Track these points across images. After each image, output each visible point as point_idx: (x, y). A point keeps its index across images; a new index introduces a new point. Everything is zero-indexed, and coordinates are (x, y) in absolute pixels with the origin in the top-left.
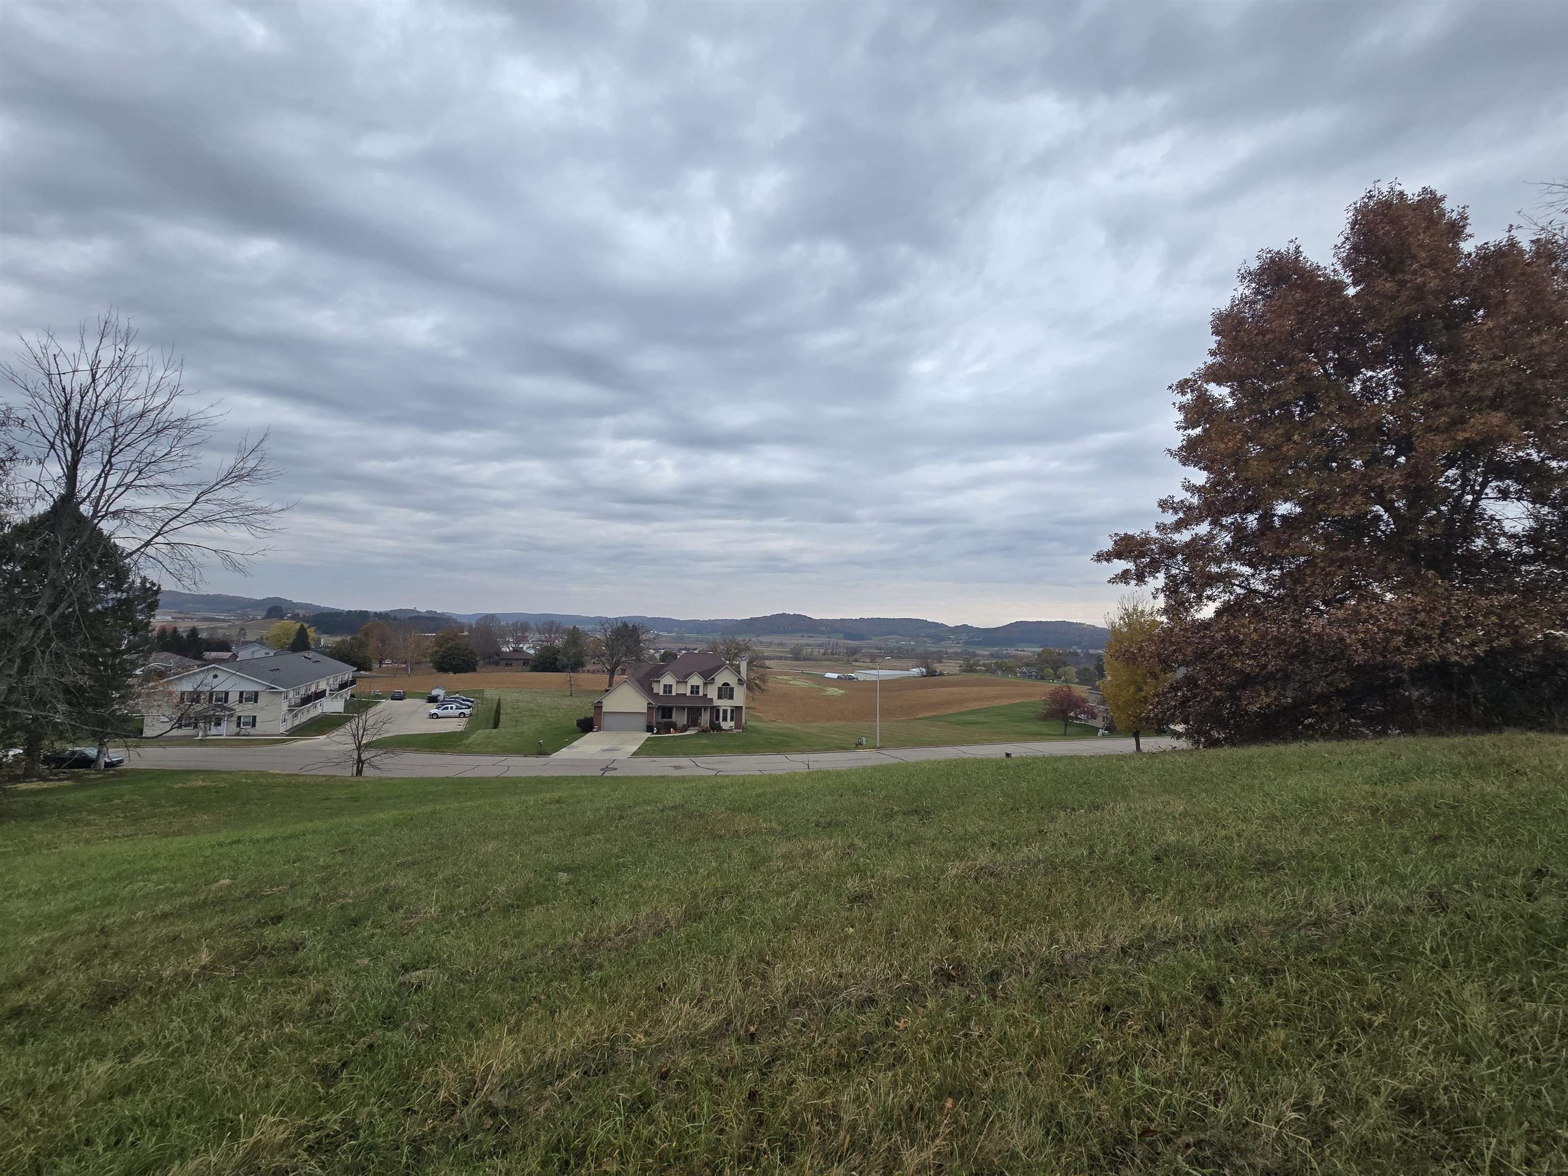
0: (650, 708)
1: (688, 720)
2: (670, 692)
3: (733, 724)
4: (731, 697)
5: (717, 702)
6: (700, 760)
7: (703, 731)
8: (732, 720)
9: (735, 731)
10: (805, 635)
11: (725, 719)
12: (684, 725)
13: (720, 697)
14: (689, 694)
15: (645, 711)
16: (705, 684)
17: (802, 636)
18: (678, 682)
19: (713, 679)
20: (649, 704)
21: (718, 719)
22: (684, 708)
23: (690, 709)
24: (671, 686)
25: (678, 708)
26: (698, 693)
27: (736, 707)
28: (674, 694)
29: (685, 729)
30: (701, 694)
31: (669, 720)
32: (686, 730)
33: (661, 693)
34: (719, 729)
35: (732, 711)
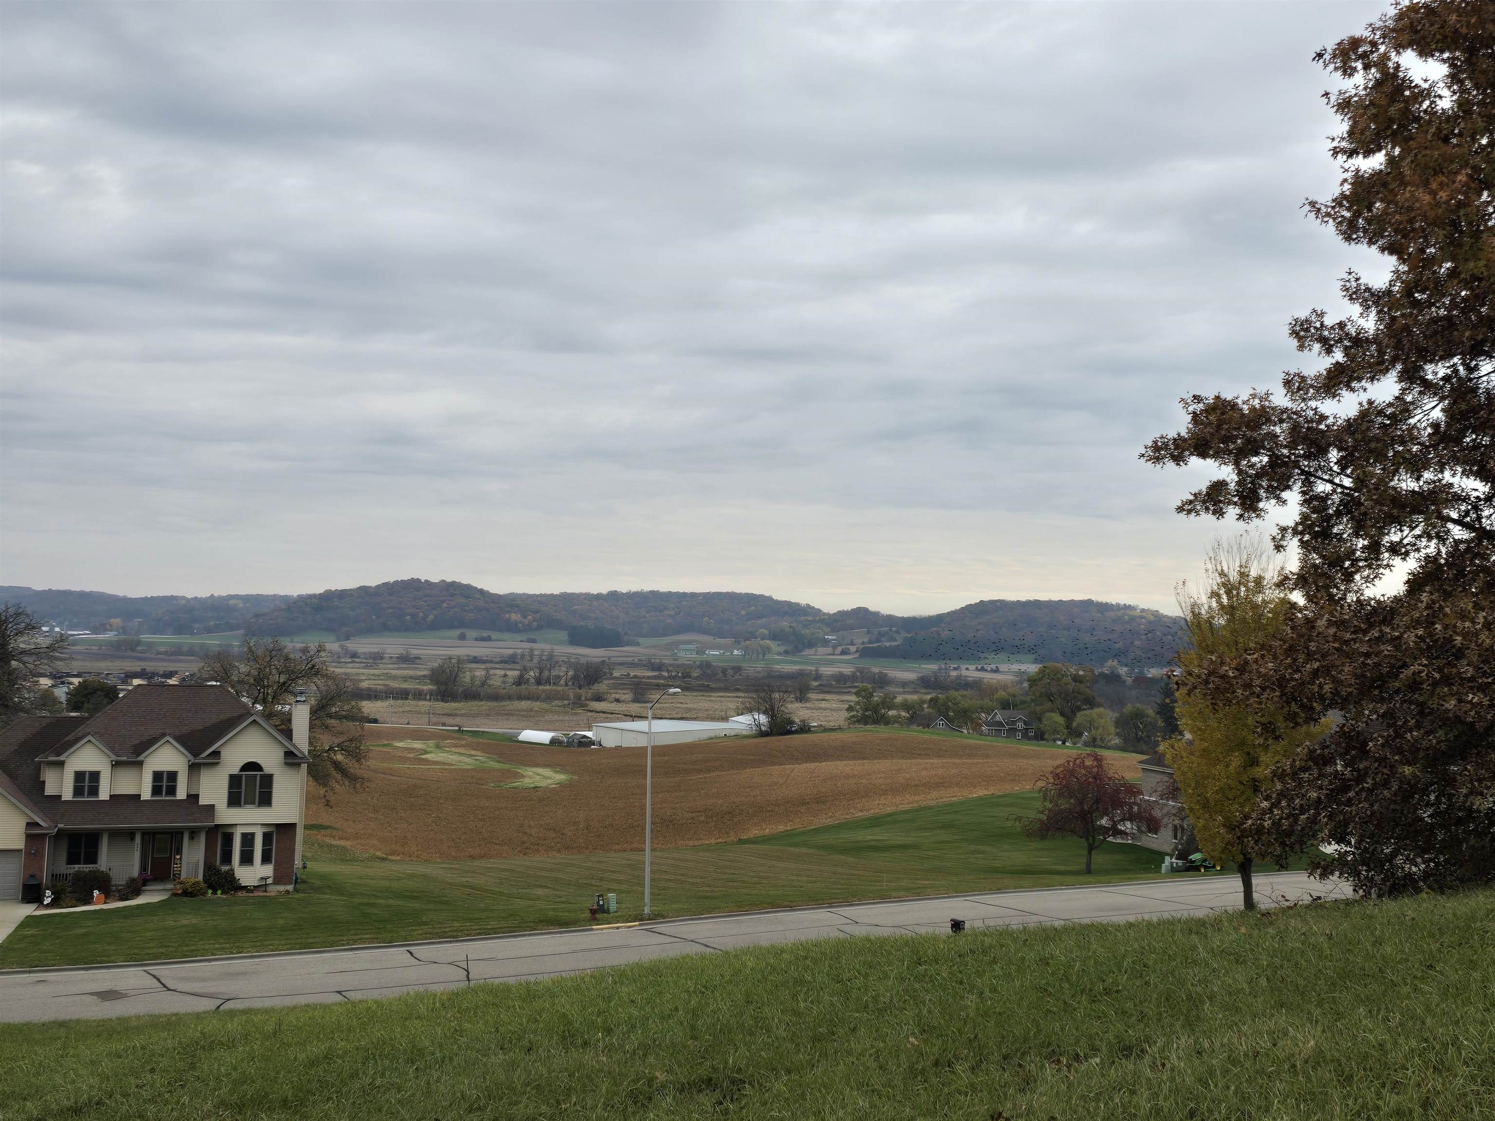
0: (33, 836)
1: (143, 868)
2: (94, 791)
3: (268, 871)
4: (266, 800)
5: (226, 815)
6: (168, 972)
7: (186, 893)
8: (266, 859)
9: (275, 890)
10: (472, 634)
11: (247, 859)
12: (133, 880)
13: (234, 800)
14: (146, 794)
15: (19, 843)
16: (194, 768)
17: (462, 637)
18: (116, 765)
19: (216, 754)
20: (31, 825)
21: (227, 858)
22: (130, 834)
23: (149, 836)
24: (95, 776)
25: (116, 835)
26: (172, 790)
27: (278, 826)
28: (104, 795)
29: (134, 888)
30: (181, 794)
31: (86, 868)
32: (137, 893)
33: (67, 794)
34: (230, 884)
35: (267, 837)
